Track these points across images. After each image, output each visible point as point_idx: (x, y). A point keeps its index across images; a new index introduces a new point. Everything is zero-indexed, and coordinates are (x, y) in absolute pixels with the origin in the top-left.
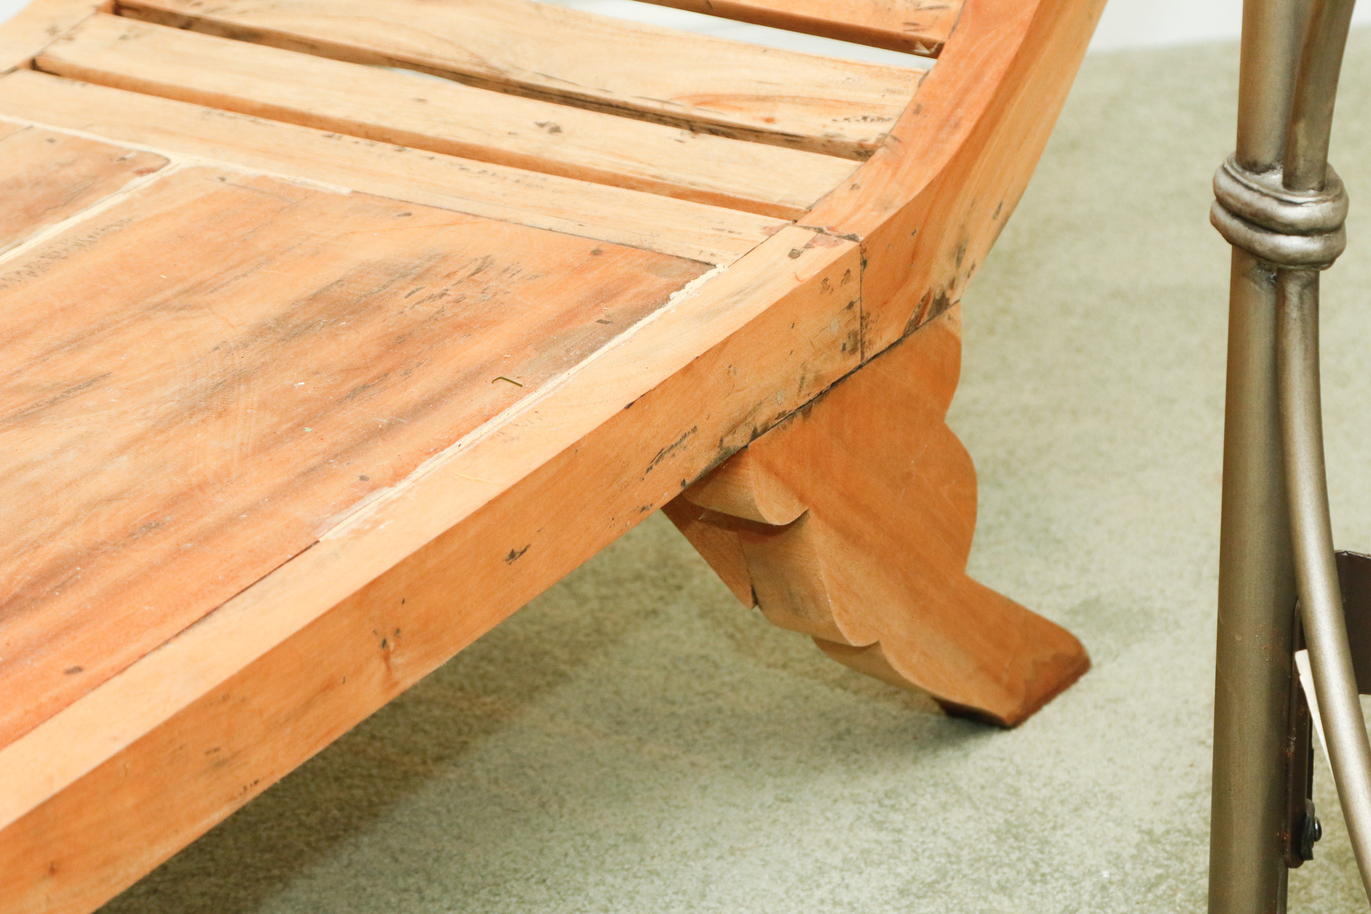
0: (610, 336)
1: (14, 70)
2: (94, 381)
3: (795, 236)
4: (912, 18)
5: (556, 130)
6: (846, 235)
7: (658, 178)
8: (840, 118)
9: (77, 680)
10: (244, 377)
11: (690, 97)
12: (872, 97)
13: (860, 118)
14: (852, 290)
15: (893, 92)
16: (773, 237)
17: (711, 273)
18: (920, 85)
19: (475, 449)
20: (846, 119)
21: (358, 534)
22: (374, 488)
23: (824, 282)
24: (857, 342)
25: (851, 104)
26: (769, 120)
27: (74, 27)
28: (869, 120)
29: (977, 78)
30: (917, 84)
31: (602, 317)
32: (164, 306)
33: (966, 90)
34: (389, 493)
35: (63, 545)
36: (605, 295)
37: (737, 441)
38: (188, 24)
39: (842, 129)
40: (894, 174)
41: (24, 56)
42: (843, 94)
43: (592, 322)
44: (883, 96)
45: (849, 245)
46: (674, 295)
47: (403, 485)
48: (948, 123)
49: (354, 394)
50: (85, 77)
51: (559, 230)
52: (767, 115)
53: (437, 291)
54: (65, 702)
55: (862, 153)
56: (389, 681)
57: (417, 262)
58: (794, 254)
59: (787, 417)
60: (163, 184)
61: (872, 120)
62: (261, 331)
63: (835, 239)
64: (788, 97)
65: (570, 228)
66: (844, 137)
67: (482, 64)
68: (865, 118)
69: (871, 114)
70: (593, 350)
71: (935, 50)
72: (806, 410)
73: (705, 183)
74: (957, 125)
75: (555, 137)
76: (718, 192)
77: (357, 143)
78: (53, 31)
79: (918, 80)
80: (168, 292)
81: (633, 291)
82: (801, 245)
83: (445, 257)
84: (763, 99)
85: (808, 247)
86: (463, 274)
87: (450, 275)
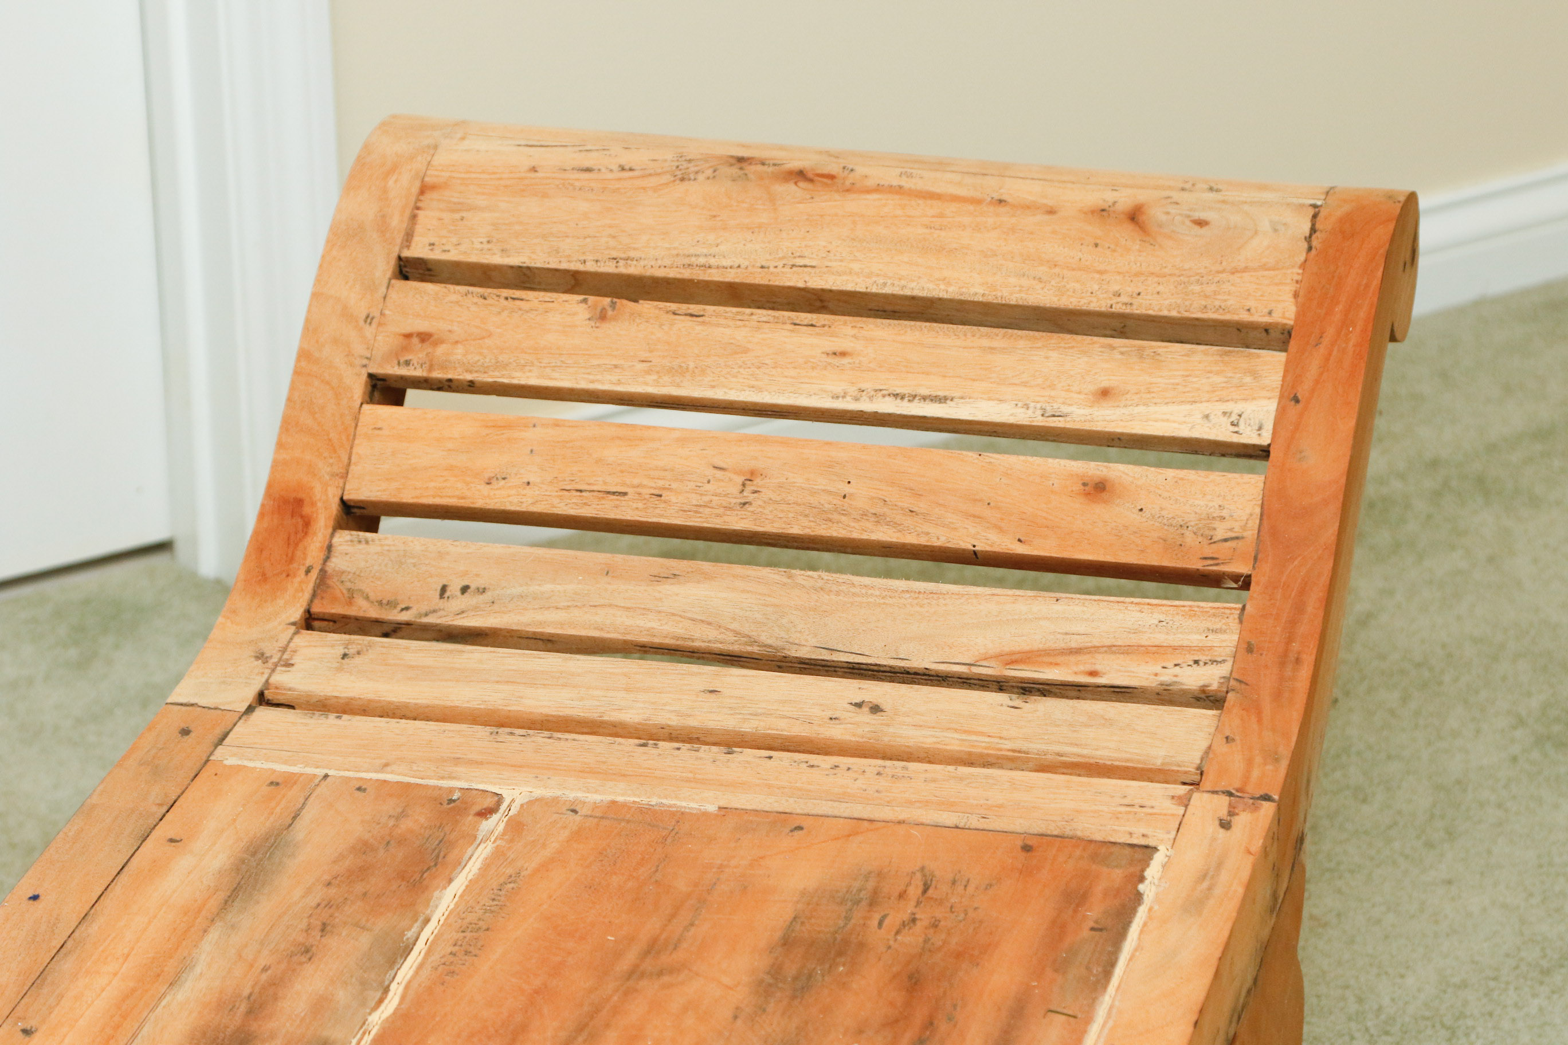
0: (1116, 945)
1: (250, 709)
3: (1209, 803)
4: (1209, 551)
5: (876, 709)
6: (1258, 796)
7: (1019, 752)
8: (1170, 665)
11: (997, 656)
12: (1195, 639)
13: (1191, 663)
15: (1215, 631)
16: (1189, 807)
17: (1158, 860)
18: (1241, 622)
20: (1176, 665)
24: (1274, 901)
25: (1175, 648)
26: (1093, 674)
27: (284, 650)
28: (1201, 663)
29: (1299, 608)
30: (1237, 621)
31: (1092, 924)
32: (639, 973)
33: (1293, 623)
36: (1073, 898)
39: (1176, 676)
40: (1260, 721)
41: (250, 694)
42: (1160, 638)
43: (1086, 933)
44: (1206, 637)
45: (1268, 809)
46: (1141, 887)
48: (1286, 659)
51: (967, 827)
52: (1089, 668)
53: (906, 917)
55: (1214, 698)
57: (857, 885)
58: (1224, 825)
60: (516, 827)
61: (1205, 664)
62: (764, 990)
63: (1251, 801)
64: (1103, 647)
65: (974, 822)
66: (1182, 684)
67: (754, 642)
68: (1196, 662)
69: (1203, 658)
70: (1112, 964)
71: (1245, 583)
73: (1072, 752)
74: (1298, 661)
75: (877, 718)
76: (1092, 761)
77: (679, 749)
78: (261, 656)
79: (1237, 616)
80: (631, 957)
81: (1099, 889)
82: (1223, 813)
83: (880, 875)
84: (1077, 651)
85: (1231, 814)
86: (915, 891)
87: (902, 895)
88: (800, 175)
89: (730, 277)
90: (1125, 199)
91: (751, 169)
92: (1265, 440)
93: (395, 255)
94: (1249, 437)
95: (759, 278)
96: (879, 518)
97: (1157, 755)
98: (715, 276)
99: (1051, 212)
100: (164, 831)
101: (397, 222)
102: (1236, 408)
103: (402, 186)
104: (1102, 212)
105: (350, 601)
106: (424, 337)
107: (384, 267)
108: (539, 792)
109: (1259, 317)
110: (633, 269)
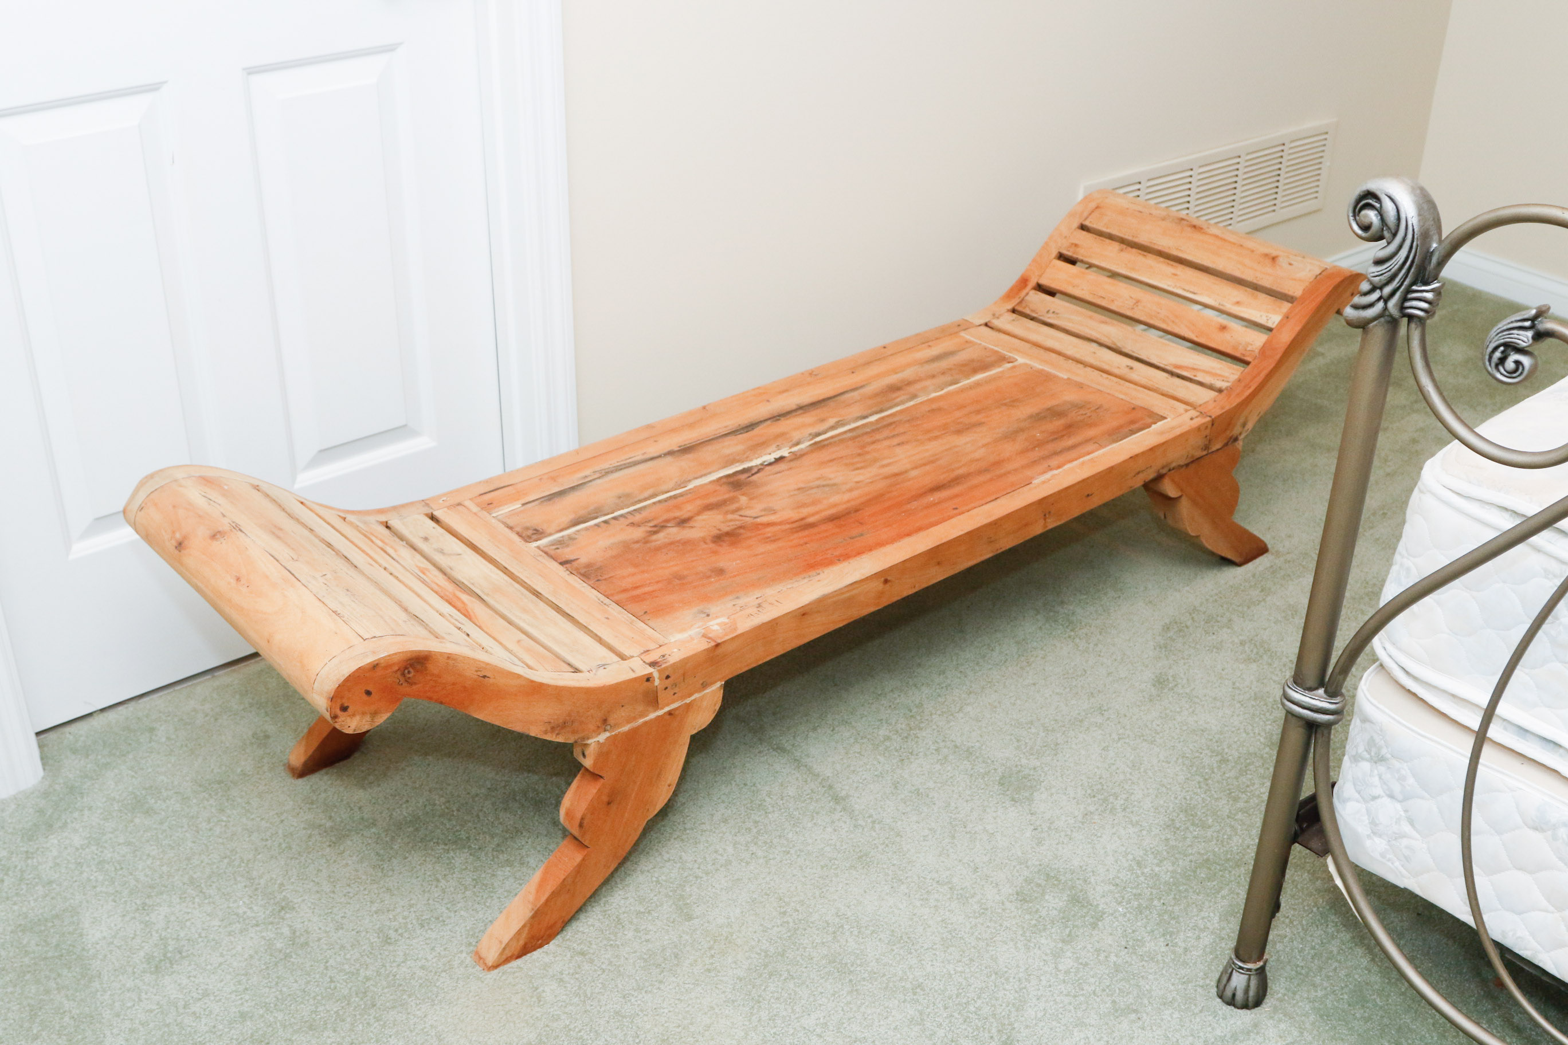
0: (1131, 435)
1: (980, 325)
2: (980, 424)
3: (1193, 413)
4: (1243, 353)
5: (1131, 368)
6: (1209, 416)
7: (1158, 388)
8: (1215, 379)
9: (955, 512)
10: (1022, 430)
11: (1175, 366)
12: (1226, 374)
14: (1208, 432)
15: (1233, 374)
16: (1187, 412)
17: (1165, 421)
19: (1083, 463)
20: (1217, 380)
21: (1044, 482)
22: (1051, 469)
23: (1199, 429)
24: (1206, 447)
25: (1220, 375)
26: (1194, 376)
27: (1000, 315)
29: (1259, 374)
31: (1130, 429)
32: (1005, 404)
34: (1055, 472)
35: (960, 472)
36: (1133, 422)
37: (1164, 471)
38: (1033, 319)
39: (1215, 382)
40: (1227, 399)
41: (983, 321)
42: (1218, 372)
43: (1126, 430)
44: (1229, 375)
45: (1208, 419)
46: (1153, 425)
47: (1060, 470)
48: (1247, 386)
49: (1053, 440)
50: (999, 330)
51: (1124, 400)
52: (1194, 374)
53: (1084, 413)
54: (950, 518)
55: (1220, 391)
56: (1045, 526)
57: (1081, 403)
58: (1192, 419)
59: (1180, 467)
60: (1014, 367)
61: (1225, 382)
62: (1031, 417)
63: (1205, 416)
64: (1201, 370)
65: (1127, 399)
66: (1215, 385)
67: (1115, 344)
68: (1223, 380)
69: (1225, 380)
71: (1248, 364)
72: (1187, 465)
73: (1171, 392)
74: (1250, 388)
75: (1129, 370)
76: (1173, 395)
77: (1072, 363)
78: (993, 314)
79: (1241, 372)
80: (1008, 400)
81: (1141, 422)
82: (1195, 416)
83: (1089, 403)
84: (1194, 369)
85: (1197, 417)
86: (1094, 409)
87: (1089, 409)
88: (1194, 227)
89: (1160, 248)
90: (1274, 253)
91: (1183, 222)
92: (1273, 326)
93: (1081, 221)
94: (1270, 325)
95: (1166, 250)
96: (1164, 321)
97: (1192, 399)
98: (1156, 247)
99: (1253, 251)
100: (930, 344)
101: (1085, 214)
102: (1270, 315)
103: (1093, 205)
104: (1266, 255)
105: (1025, 308)
106: (1076, 245)
107: (1076, 224)
108: (1028, 362)
109: (1291, 293)
110: (1136, 240)
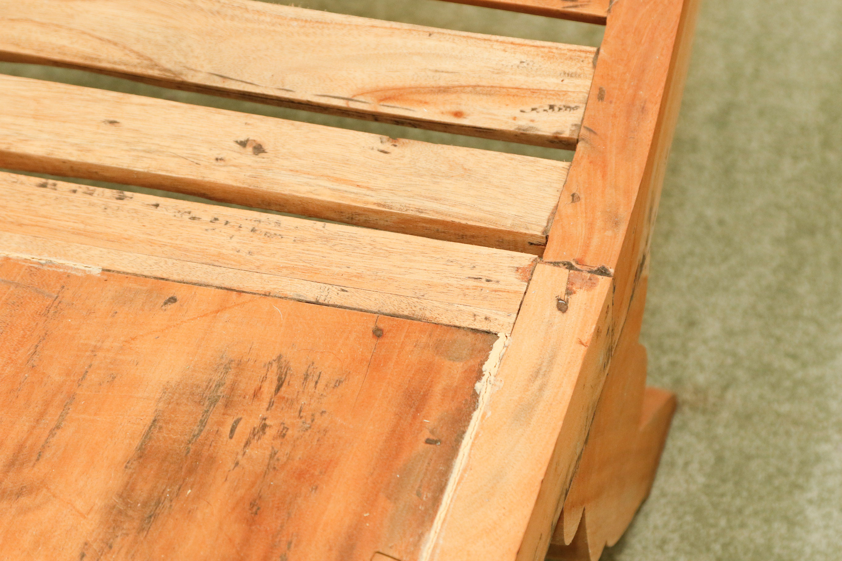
0: (448, 463)
3: (550, 278)
6: (596, 269)
7: (384, 206)
8: (528, 109)
11: (372, 92)
12: (552, 83)
13: (547, 108)
14: (609, 318)
15: (570, 75)
16: (531, 282)
17: (498, 347)
18: (594, 66)
20: (533, 109)
23: (597, 332)
25: (534, 91)
26: (458, 114)
28: (556, 109)
30: (591, 65)
31: (427, 434)
33: (642, 70)
36: (415, 399)
39: (532, 121)
40: (604, 176)
42: (521, 79)
43: (421, 446)
44: (562, 81)
46: (478, 386)
48: (633, 108)
51: (326, 302)
52: (455, 108)
53: (256, 423)
55: (556, 141)
57: (216, 377)
61: (560, 109)
62: (113, 518)
63: (589, 275)
64: (468, 86)
66: (537, 130)
68: (552, 107)
69: (558, 103)
70: (441, 489)
74: (643, 109)
75: (259, 159)
76: (449, 219)
77: (75, 191)
79: (591, 60)
81: (438, 389)
82: (561, 291)
83: (240, 365)
85: (569, 292)
86: (268, 389)
87: (256, 394)
97: (508, 215)
